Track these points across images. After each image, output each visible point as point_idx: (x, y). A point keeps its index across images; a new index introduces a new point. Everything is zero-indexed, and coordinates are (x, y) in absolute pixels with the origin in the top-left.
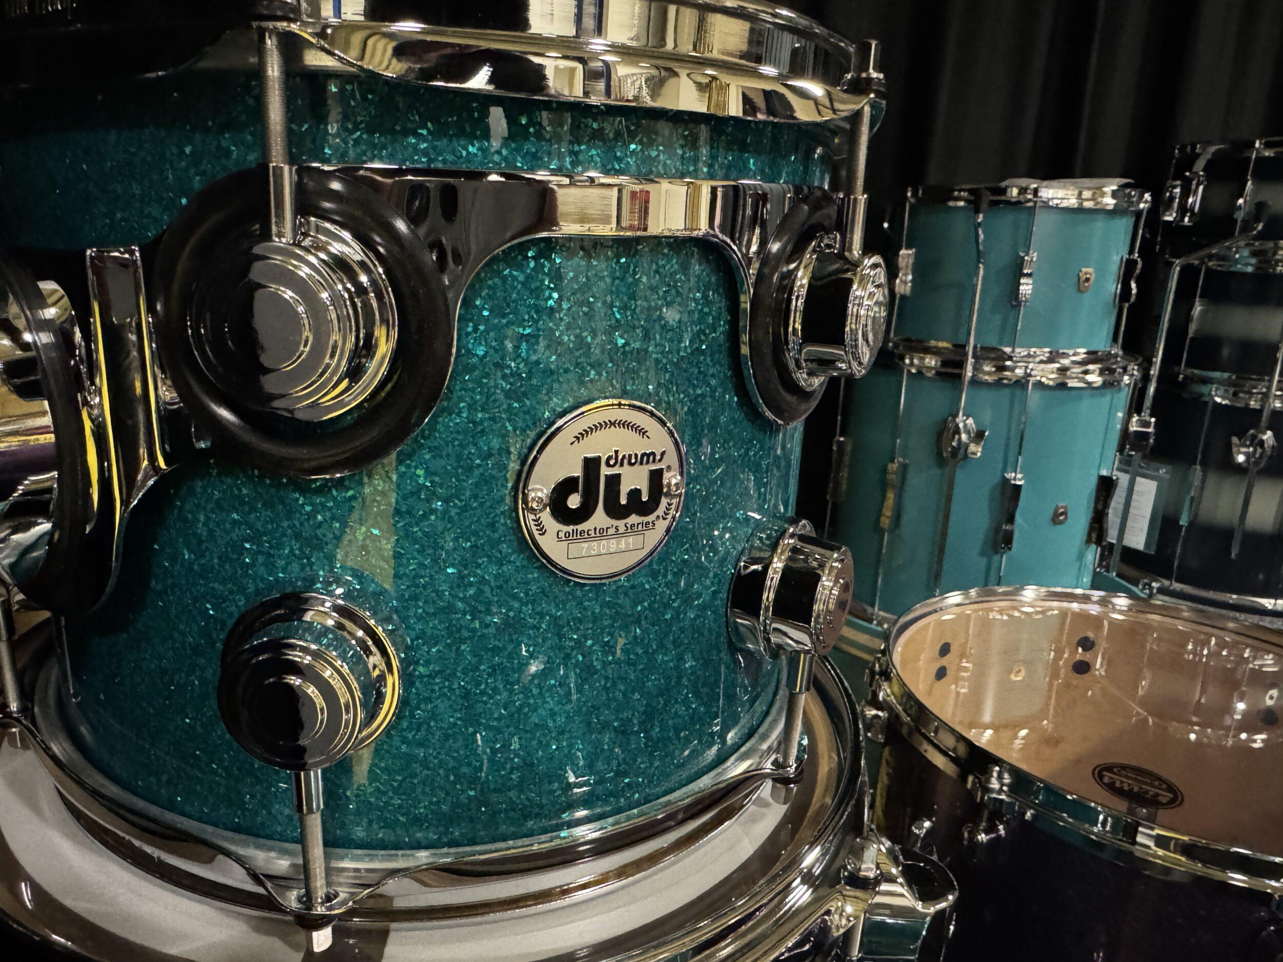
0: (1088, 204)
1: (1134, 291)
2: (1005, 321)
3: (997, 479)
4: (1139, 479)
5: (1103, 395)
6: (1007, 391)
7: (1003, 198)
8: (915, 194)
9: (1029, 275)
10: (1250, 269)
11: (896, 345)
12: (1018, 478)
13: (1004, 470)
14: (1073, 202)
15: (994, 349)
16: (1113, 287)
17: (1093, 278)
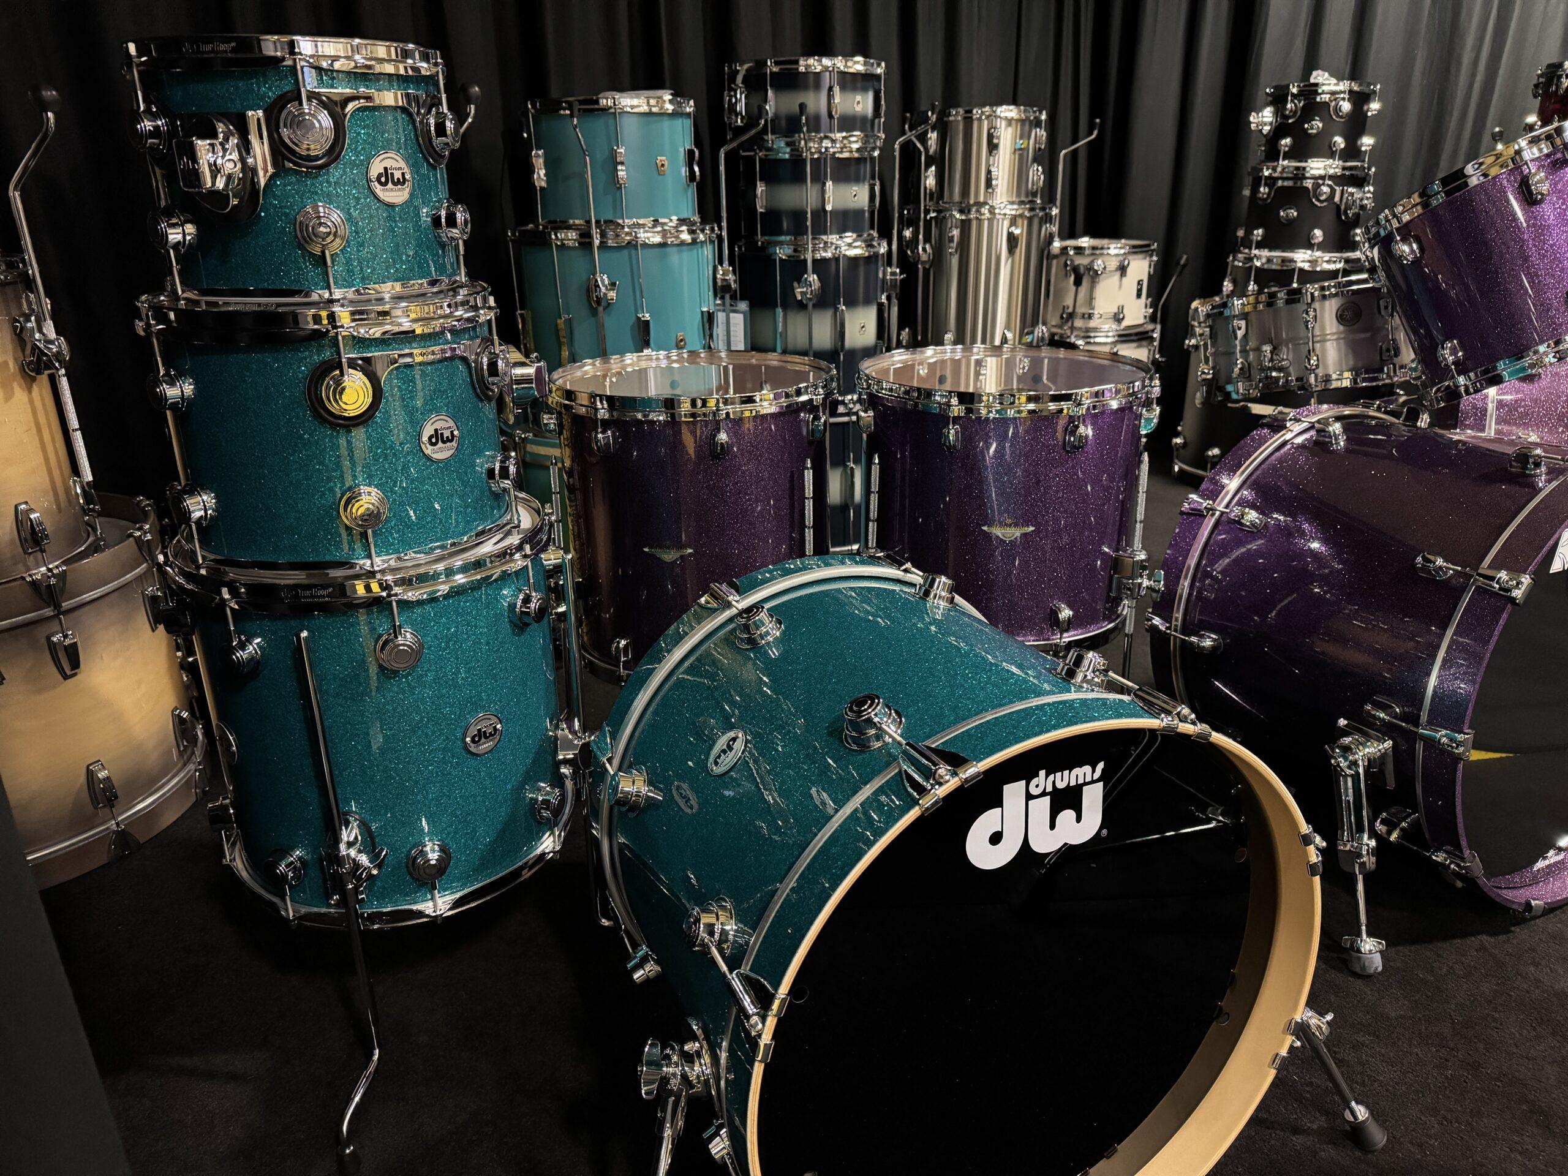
0: (655, 110)
1: (698, 173)
2: (615, 201)
3: (634, 319)
4: (732, 315)
5: (691, 250)
6: (625, 252)
7: (596, 106)
8: (534, 106)
9: (622, 163)
10: (787, 156)
11: (545, 227)
12: (647, 317)
13: (637, 312)
14: (644, 108)
15: (611, 221)
16: (684, 171)
17: (666, 163)
